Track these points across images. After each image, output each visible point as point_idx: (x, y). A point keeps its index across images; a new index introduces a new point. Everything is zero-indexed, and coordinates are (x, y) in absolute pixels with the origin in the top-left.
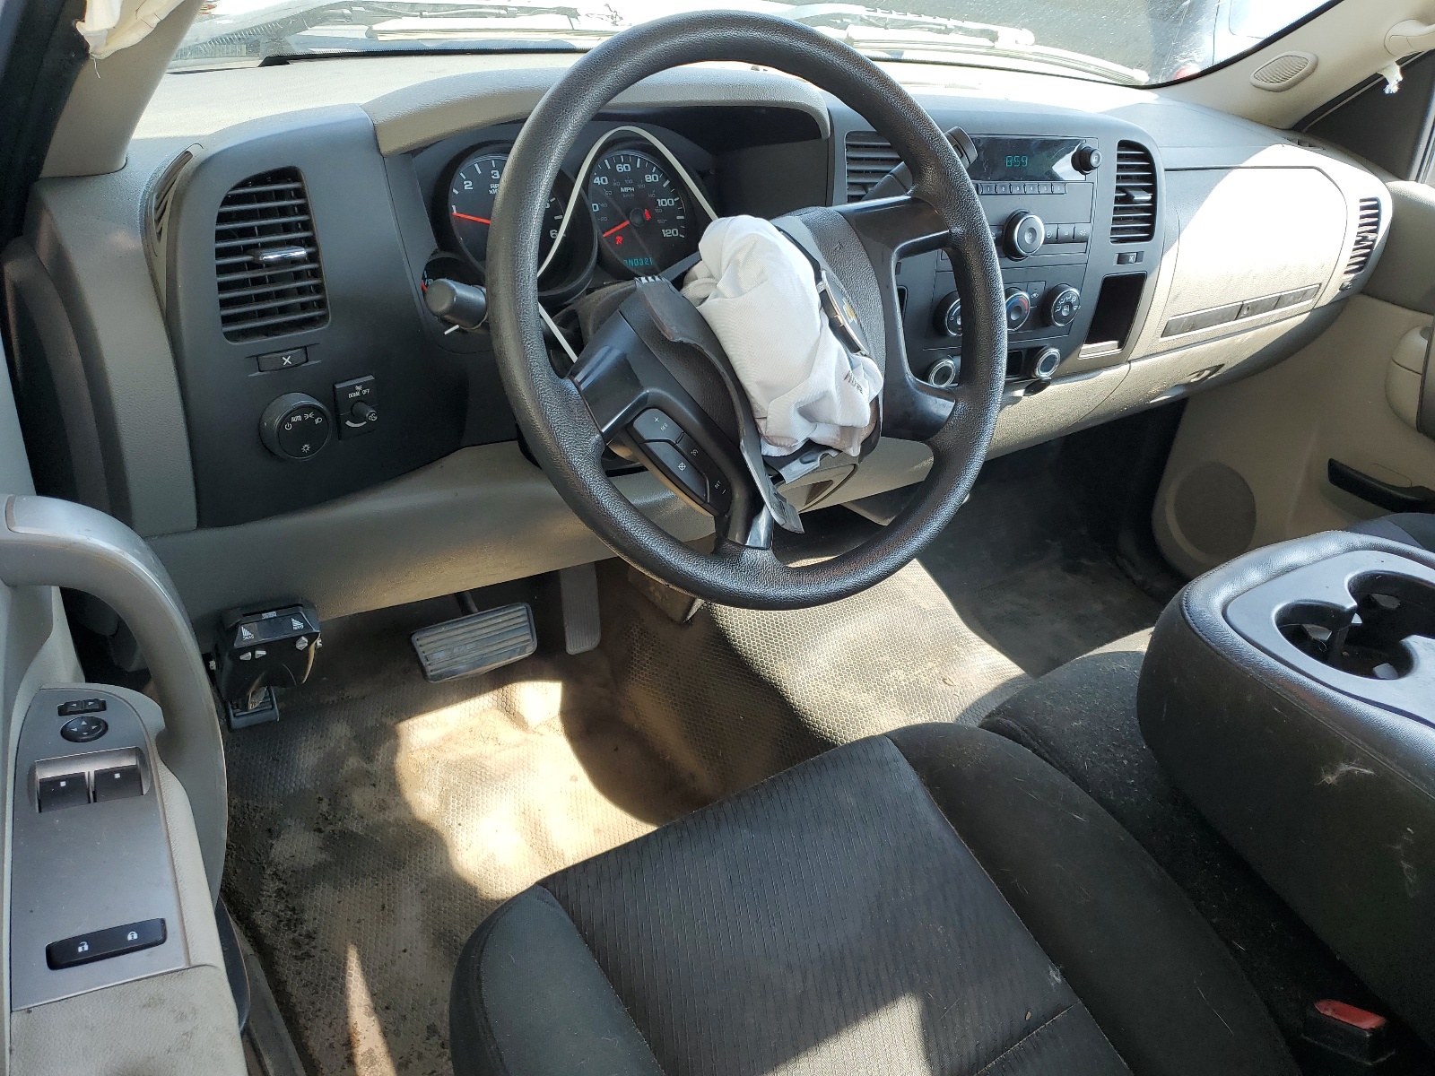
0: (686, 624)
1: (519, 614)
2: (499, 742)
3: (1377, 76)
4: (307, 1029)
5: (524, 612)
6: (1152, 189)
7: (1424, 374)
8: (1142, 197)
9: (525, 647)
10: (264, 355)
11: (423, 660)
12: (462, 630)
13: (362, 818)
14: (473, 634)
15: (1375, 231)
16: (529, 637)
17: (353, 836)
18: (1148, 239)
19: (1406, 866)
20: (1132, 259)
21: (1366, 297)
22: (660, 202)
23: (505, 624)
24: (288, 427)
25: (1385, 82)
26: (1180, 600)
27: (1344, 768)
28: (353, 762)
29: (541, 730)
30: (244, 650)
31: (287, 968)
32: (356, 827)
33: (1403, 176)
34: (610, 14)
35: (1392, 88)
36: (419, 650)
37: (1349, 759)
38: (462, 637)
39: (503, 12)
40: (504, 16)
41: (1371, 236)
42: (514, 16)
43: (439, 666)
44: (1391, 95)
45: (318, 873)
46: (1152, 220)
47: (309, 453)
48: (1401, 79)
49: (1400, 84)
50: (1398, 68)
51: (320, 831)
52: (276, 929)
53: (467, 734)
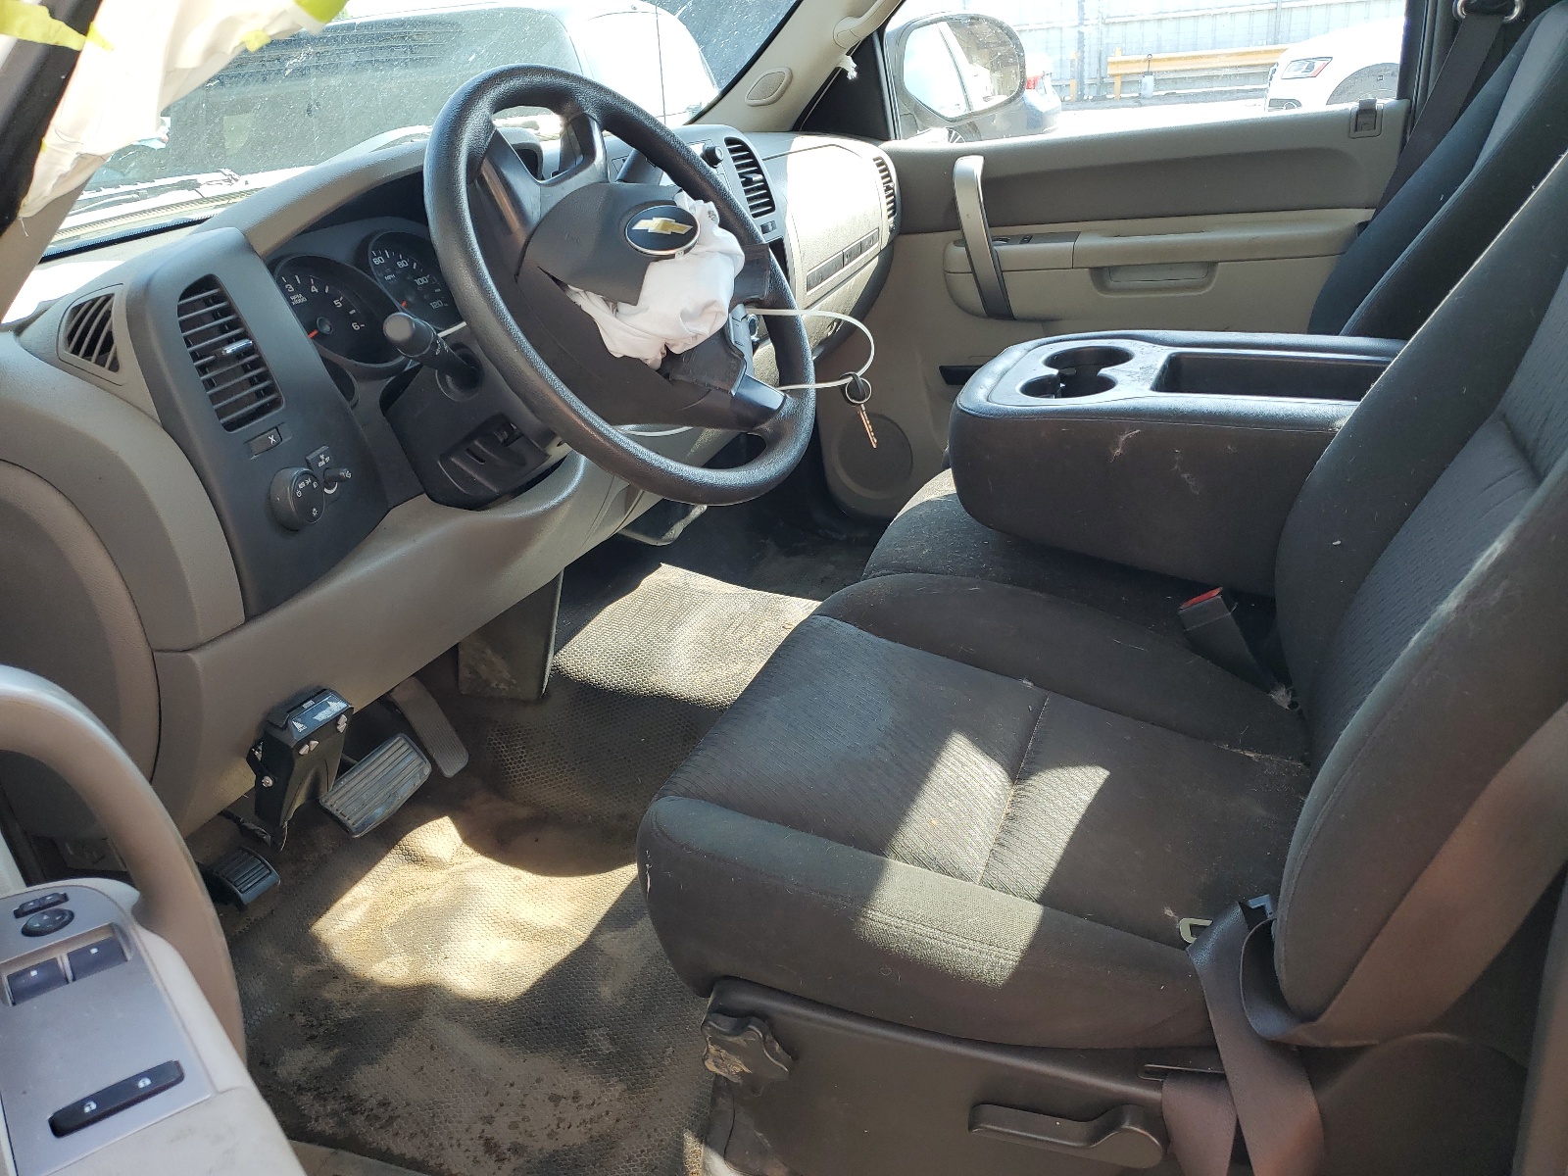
0: (542, 698)
1: (400, 744)
2: (426, 887)
3: (837, 69)
4: (441, 1165)
5: (403, 741)
6: (759, 171)
7: (973, 271)
8: (757, 177)
9: (422, 770)
10: (252, 439)
11: (341, 817)
12: (360, 778)
13: (348, 1004)
14: (371, 777)
15: (890, 181)
16: (419, 761)
17: (354, 1021)
18: (773, 209)
19: (1185, 476)
20: (770, 228)
21: (906, 236)
22: (418, 281)
23: (393, 758)
24: (299, 494)
25: (844, 72)
26: (958, 407)
27: (1123, 438)
28: (301, 971)
29: (455, 860)
30: (300, 745)
31: (383, 1140)
32: (345, 1015)
33: (887, 138)
34: (226, 178)
35: (852, 74)
36: (333, 810)
37: (1122, 432)
38: (362, 785)
39: (135, 196)
40: (136, 200)
41: (891, 185)
42: (144, 198)
43: (358, 816)
44: (854, 81)
45: (344, 1067)
46: (768, 195)
47: (318, 516)
48: (855, 65)
49: (857, 70)
50: (850, 57)
51: (313, 1037)
52: (342, 1123)
53: (392, 898)
